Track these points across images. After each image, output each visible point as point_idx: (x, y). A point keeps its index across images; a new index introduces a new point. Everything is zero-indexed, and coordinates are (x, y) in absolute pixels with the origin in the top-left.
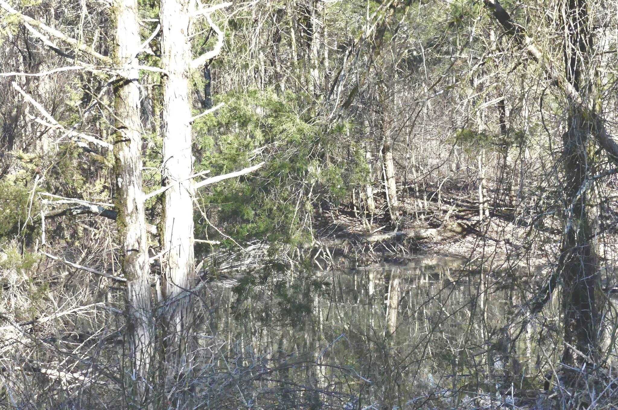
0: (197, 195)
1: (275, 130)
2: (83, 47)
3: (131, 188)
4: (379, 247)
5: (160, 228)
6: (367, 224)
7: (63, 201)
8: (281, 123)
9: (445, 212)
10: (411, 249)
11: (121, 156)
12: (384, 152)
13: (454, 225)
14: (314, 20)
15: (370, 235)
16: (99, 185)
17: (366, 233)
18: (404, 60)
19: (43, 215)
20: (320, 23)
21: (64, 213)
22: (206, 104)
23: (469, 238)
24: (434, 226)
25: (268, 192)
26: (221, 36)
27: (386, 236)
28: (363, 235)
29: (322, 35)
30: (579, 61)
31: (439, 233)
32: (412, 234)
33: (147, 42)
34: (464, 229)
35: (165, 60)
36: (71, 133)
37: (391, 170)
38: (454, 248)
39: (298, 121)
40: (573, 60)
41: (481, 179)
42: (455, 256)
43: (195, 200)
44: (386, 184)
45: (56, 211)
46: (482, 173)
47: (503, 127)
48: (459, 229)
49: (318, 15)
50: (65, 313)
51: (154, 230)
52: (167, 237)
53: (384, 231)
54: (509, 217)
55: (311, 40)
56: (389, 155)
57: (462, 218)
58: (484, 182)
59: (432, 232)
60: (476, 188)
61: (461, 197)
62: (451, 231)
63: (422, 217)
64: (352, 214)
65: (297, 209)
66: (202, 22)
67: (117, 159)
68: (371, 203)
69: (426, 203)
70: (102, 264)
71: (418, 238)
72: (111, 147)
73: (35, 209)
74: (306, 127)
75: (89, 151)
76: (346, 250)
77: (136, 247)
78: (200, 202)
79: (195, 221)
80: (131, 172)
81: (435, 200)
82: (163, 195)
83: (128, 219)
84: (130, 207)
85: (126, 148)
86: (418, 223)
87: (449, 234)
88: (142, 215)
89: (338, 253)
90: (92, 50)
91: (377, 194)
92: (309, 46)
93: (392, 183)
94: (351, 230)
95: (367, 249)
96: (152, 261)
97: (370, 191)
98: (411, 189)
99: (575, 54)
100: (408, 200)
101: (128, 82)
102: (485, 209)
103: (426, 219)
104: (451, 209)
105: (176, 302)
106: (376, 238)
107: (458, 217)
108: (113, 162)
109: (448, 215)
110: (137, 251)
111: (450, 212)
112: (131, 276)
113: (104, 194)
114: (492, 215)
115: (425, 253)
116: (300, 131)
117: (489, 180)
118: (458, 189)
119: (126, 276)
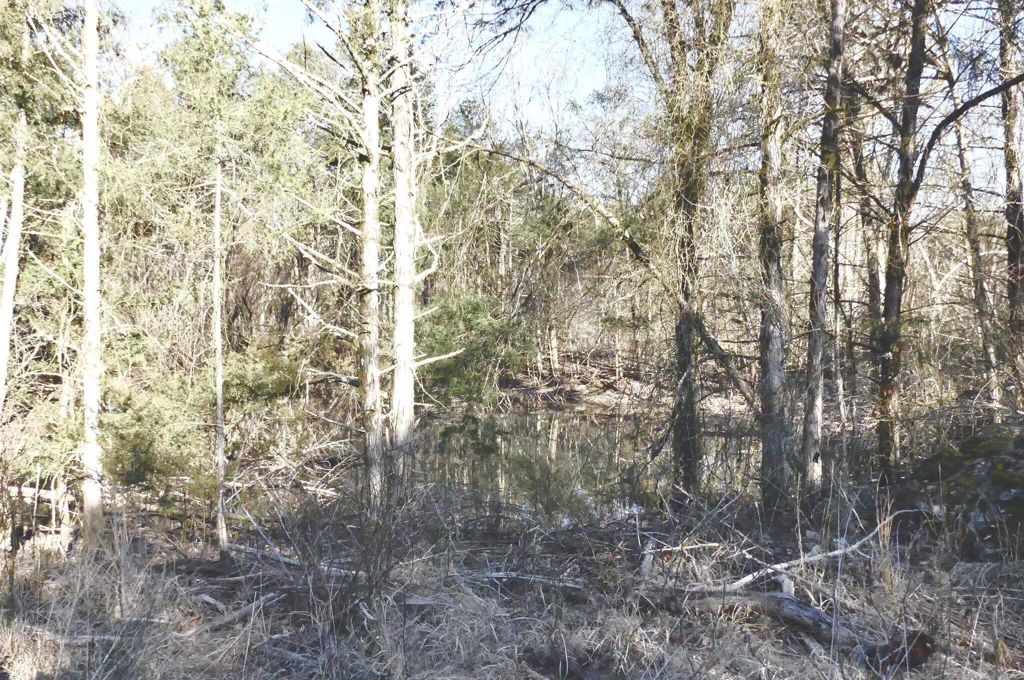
0: (417, 371)
1: (473, 323)
2: (339, 266)
3: (370, 366)
4: (544, 397)
5: (390, 395)
6: (536, 380)
7: (321, 373)
8: (477, 318)
9: (592, 373)
10: (567, 399)
11: (364, 343)
12: (550, 330)
13: (598, 383)
14: (502, 235)
15: (538, 389)
16: (348, 360)
17: (535, 388)
18: (565, 265)
19: (307, 382)
20: (507, 237)
21: (322, 381)
22: (425, 303)
23: (608, 392)
24: (584, 383)
25: (466, 366)
26: (436, 257)
27: (551, 390)
28: (533, 388)
29: (508, 245)
30: (687, 284)
31: (588, 388)
32: (568, 389)
33: (384, 263)
34: (605, 385)
35: (396, 275)
36: (328, 326)
37: (554, 343)
38: (597, 399)
39: (489, 317)
40: (683, 283)
41: (618, 351)
42: (599, 405)
43: (415, 374)
44: (550, 352)
45: (317, 379)
46: (618, 346)
47: (634, 314)
48: (602, 385)
49: (506, 232)
50: (321, 446)
51: (386, 396)
52: (395, 402)
53: (549, 386)
54: (637, 378)
55: (500, 249)
56: (553, 332)
57: (604, 377)
58: (620, 353)
59: (583, 387)
60: (614, 356)
61: (603, 362)
62: (596, 386)
63: (576, 376)
64: (526, 373)
65: (487, 379)
66: (423, 249)
67: (361, 345)
68: (540, 366)
69: (579, 366)
70: (348, 408)
71: (573, 391)
72: (357, 337)
73: (303, 379)
74: (494, 321)
75: (341, 339)
76: (522, 399)
77: (373, 408)
78: (418, 375)
79: (415, 390)
80: (370, 355)
81: (585, 364)
82: (393, 371)
83: (367, 388)
84: (369, 379)
85: (367, 338)
86: (572, 380)
87: (594, 389)
88: (378, 385)
89: (515, 401)
90: (346, 268)
91: (544, 359)
92: (498, 253)
93: (555, 352)
94: (525, 384)
95: (536, 399)
96: (384, 417)
97: (540, 357)
98: (568, 356)
99: (684, 279)
100: (566, 364)
101: (370, 291)
102: (620, 371)
103: (579, 378)
104: (596, 371)
105: (400, 448)
106: (544, 390)
107: (601, 377)
108: (358, 346)
109: (594, 375)
110: (373, 411)
111: (596, 373)
112: (369, 429)
113: (351, 367)
114: (625, 376)
115: (577, 402)
116: (490, 324)
117: (623, 351)
118: (601, 357)
119: (365, 429)
